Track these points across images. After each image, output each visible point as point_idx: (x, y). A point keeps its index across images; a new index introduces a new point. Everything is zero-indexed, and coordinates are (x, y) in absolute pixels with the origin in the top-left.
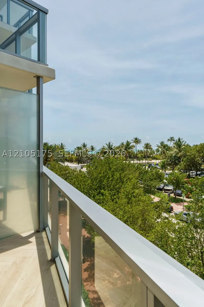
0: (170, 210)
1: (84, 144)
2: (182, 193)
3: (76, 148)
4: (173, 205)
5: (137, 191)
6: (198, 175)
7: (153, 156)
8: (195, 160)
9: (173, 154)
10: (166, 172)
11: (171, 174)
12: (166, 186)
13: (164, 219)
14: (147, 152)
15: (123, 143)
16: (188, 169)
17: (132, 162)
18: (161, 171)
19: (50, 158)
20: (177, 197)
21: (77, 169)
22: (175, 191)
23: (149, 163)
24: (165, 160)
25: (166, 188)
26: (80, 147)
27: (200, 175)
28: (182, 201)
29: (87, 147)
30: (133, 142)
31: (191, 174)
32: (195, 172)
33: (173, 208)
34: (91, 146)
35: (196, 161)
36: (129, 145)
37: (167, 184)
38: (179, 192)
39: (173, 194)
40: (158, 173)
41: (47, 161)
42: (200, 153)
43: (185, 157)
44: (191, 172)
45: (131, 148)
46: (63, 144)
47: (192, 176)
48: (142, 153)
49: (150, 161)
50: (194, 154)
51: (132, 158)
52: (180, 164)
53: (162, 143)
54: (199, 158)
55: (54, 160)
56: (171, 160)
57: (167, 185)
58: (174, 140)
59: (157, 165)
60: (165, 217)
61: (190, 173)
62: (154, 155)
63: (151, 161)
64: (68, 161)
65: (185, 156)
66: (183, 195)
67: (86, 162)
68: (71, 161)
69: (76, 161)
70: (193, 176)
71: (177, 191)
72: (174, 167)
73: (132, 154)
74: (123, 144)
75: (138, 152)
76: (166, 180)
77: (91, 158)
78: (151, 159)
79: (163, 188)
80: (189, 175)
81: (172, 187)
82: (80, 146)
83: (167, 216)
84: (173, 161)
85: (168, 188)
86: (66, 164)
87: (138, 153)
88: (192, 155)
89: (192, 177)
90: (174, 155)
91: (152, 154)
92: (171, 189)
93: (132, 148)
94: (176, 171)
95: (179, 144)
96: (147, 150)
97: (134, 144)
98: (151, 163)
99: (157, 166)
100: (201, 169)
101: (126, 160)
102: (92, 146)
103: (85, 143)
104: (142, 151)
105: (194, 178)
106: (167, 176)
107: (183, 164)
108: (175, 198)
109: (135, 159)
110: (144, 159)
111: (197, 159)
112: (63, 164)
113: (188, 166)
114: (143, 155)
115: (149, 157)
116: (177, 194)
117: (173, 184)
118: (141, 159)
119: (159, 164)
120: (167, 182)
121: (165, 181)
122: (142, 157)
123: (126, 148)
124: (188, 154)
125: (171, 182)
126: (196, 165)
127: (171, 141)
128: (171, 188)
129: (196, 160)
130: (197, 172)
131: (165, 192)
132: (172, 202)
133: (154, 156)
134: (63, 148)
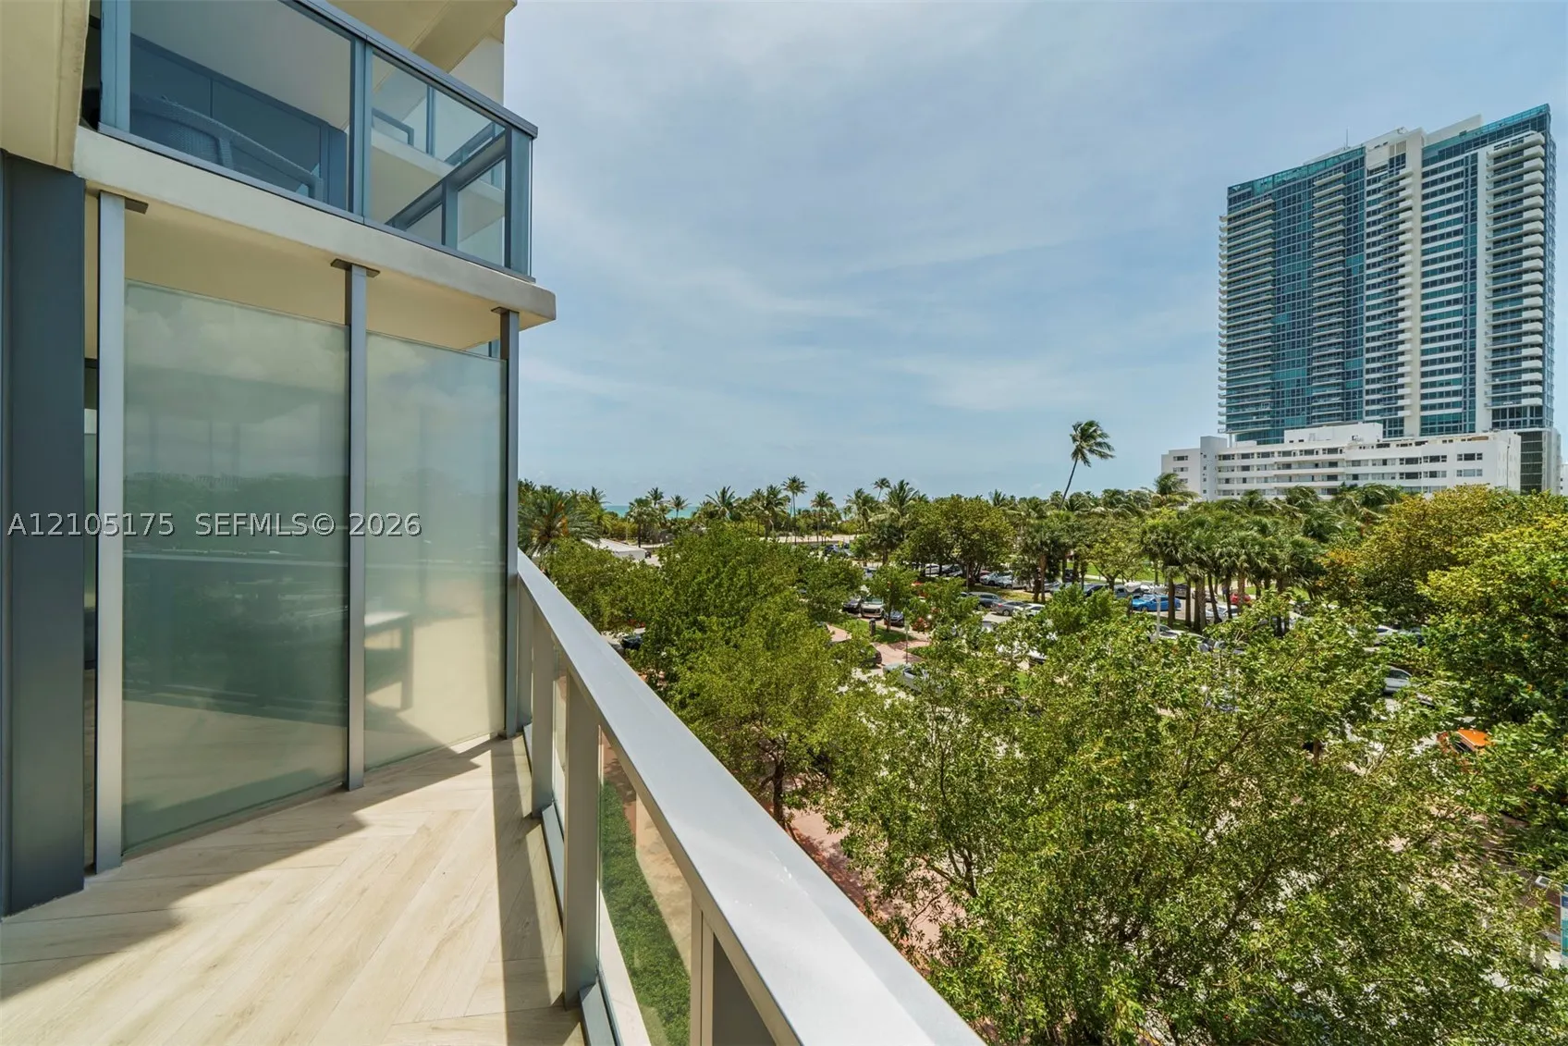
0: (876, 660)
1: (656, 492)
2: (903, 619)
3: (633, 501)
4: (883, 649)
5: (790, 616)
6: (944, 573)
8: (936, 537)
9: (886, 520)
10: (866, 566)
11: (879, 571)
12: (867, 601)
13: (858, 686)
14: (821, 514)
15: (760, 490)
16: (920, 557)
17: (782, 540)
18: (854, 563)
19: (557, 530)
20: (892, 628)
21: (634, 558)
22: (887, 614)
23: (825, 542)
24: (865, 535)
25: (865, 606)
26: (646, 500)
27: (948, 573)
28: (904, 638)
29: (663, 500)
30: (785, 487)
31: (927, 571)
32: (937, 567)
33: (880, 658)
34: (674, 497)
35: (941, 538)
36: (775, 496)
37: (868, 596)
38: (898, 616)
39: (882, 621)
40: (848, 568)
41: (549, 537)
42: (949, 519)
43: (914, 528)
44: (928, 565)
45: (780, 504)
46: (597, 492)
47: (928, 576)
48: (810, 518)
49: (828, 539)
50: (936, 521)
51: (783, 530)
52: (902, 546)
53: (859, 493)
54: (946, 531)
55: (571, 535)
56: (881, 536)
57: (869, 600)
58: (888, 486)
59: (846, 547)
60: (859, 680)
61: (924, 569)
62: (838, 523)
63: (831, 537)
64: (612, 538)
65: (914, 525)
66: (906, 623)
67: (661, 541)
68: (619, 536)
69: (632, 537)
70: (931, 576)
71: (892, 613)
72: (887, 553)
73: (784, 518)
74: (758, 492)
75: (800, 514)
76: (867, 586)
77: (674, 529)
78: (830, 532)
79: (859, 606)
80: (923, 573)
81: (880, 602)
82: (644, 498)
83: (864, 677)
84: (885, 540)
85: (871, 607)
86: (605, 544)
87: (798, 517)
88: (930, 524)
89: (930, 579)
90: (886, 523)
91: (834, 520)
92: (879, 610)
93: (782, 505)
94: (892, 564)
95: (899, 496)
96: (821, 510)
97: (789, 494)
98: (831, 542)
99: (846, 551)
100: (950, 557)
101: (767, 535)
102: (678, 498)
103: (657, 489)
104: (809, 512)
105: (933, 580)
106: (869, 576)
107: (910, 545)
108: (888, 630)
109: (790, 534)
110: (814, 533)
111: (943, 533)
112: (595, 546)
113: (920, 551)
114: (812, 522)
115: (824, 527)
116: (892, 620)
117: (883, 595)
118: (805, 532)
119: (852, 546)
120: (868, 592)
121: (863, 588)
122: (808, 526)
123: (769, 503)
124: (921, 520)
125: (878, 592)
126: (940, 549)
127: (881, 487)
128: (879, 607)
129: (939, 535)
130: (941, 565)
131: (863, 617)
132: (882, 642)
133: (838, 526)
134: (597, 502)
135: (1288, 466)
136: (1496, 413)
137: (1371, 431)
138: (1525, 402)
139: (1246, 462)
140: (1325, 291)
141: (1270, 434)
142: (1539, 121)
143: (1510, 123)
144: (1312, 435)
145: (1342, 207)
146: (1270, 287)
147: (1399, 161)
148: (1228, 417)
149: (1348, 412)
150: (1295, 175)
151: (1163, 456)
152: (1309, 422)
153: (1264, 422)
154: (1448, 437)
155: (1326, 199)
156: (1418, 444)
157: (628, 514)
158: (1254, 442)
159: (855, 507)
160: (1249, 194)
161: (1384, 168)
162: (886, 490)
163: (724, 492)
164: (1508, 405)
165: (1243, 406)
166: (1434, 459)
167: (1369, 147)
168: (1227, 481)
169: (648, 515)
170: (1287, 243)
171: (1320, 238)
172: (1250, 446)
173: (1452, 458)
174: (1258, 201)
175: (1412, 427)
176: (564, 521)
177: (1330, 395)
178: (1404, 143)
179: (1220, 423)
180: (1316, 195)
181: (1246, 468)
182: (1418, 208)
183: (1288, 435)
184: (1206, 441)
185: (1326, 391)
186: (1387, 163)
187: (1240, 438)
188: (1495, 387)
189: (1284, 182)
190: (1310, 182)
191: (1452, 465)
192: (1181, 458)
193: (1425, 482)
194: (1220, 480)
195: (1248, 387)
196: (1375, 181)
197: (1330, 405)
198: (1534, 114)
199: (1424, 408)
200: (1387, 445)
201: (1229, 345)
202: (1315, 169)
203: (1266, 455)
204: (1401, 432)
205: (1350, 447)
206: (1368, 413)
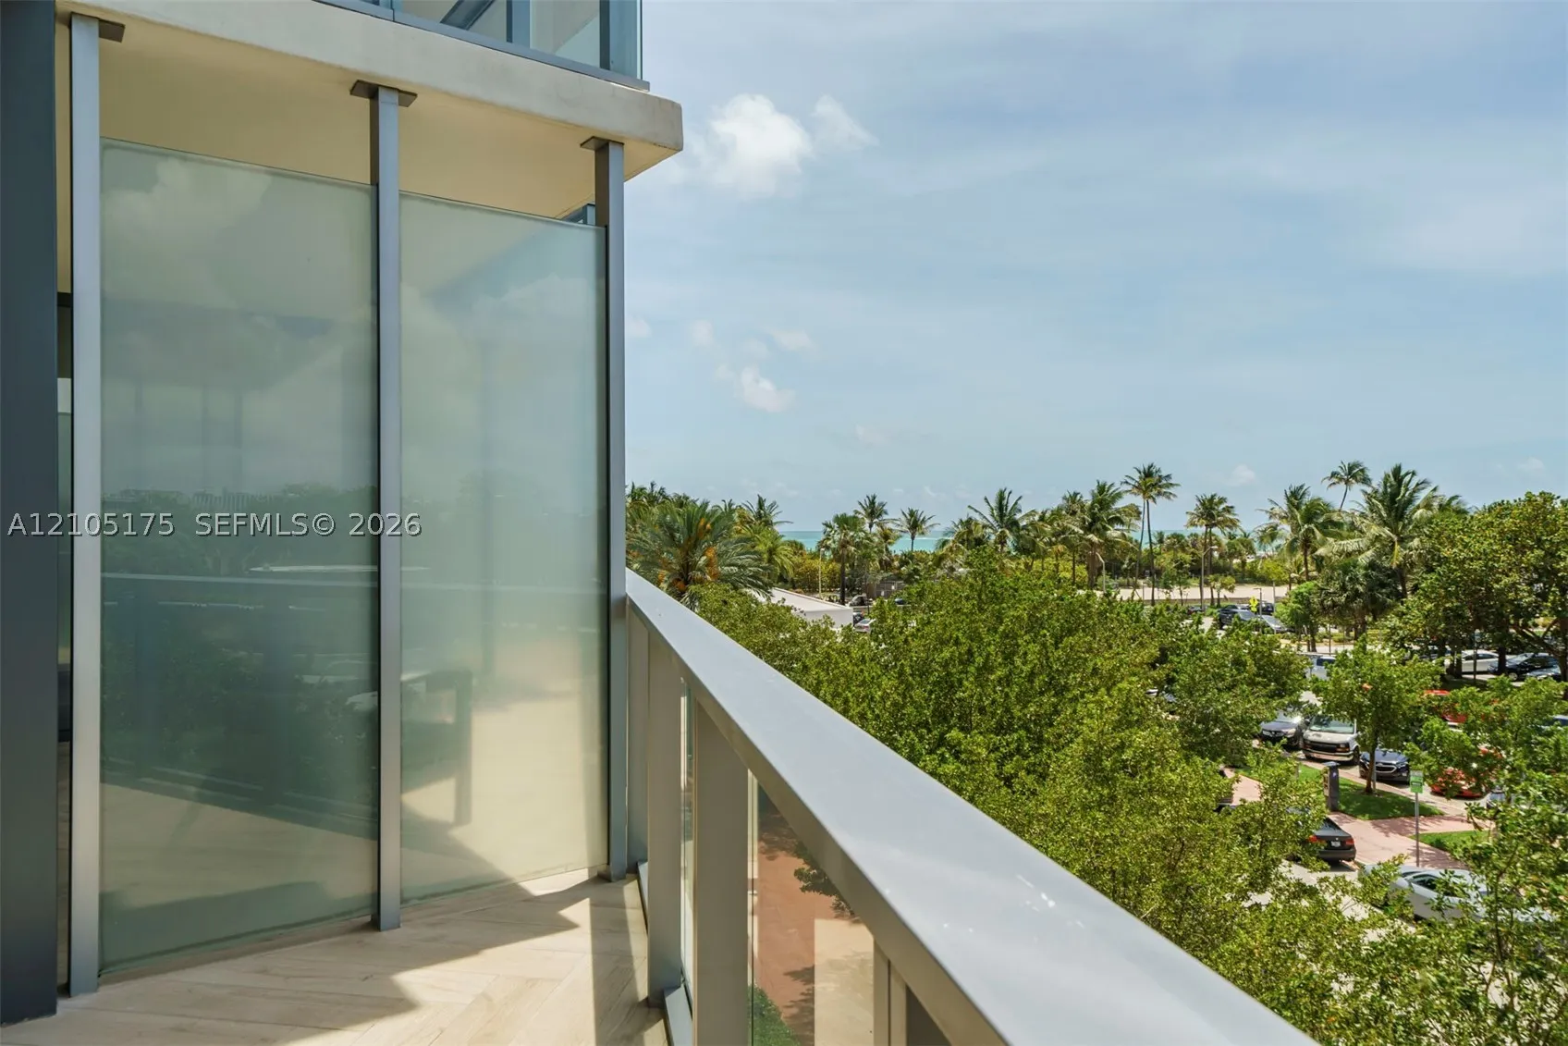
0: (1337, 854)
1: (872, 503)
2: (1407, 768)
3: (830, 521)
4: (1359, 830)
5: (1140, 738)
6: (1511, 670)
7: (1244, 563)
8: (1489, 589)
9: (1360, 552)
10: (1314, 650)
11: (1342, 661)
12: (1318, 723)
13: (1296, 896)
14: (1210, 540)
15: (1076, 494)
17: (1125, 594)
18: (1284, 643)
19: (700, 570)
20: (1379, 786)
21: (832, 624)
22: (1367, 755)
23: (1219, 600)
24: (1310, 584)
25: (1312, 735)
26: (854, 517)
27: (1520, 671)
28: (1409, 809)
29: (885, 517)
30: (1129, 488)
31: (1467, 666)
32: (1492, 657)
33: (1353, 847)
34: (907, 512)
35: (1501, 592)
36: (1109, 507)
37: (1320, 713)
38: (1394, 759)
39: (1355, 771)
40: (1271, 654)
41: (687, 582)
42: (1521, 550)
43: (1431, 570)
44: (1470, 653)
45: (1118, 520)
46: (767, 504)
47: (1472, 677)
48: (1184, 551)
49: (1224, 593)
50: (1486, 554)
51: (1125, 574)
52: (1402, 608)
54: (1515, 577)
55: (723, 579)
56: (1349, 587)
57: (1322, 722)
58: (1366, 481)
59: (1268, 610)
60: (1299, 884)
61: (1459, 661)
62: (1248, 561)
63: (1231, 590)
64: (794, 588)
65: (1429, 562)
66: (1415, 776)
67: (883, 594)
68: (807, 584)
69: (830, 587)
70: (1478, 677)
71: (1379, 753)
72: (1364, 623)
73: (1126, 550)
74: (1073, 498)
75: (1161, 541)
76: (1317, 691)
77: (910, 571)
78: (1229, 579)
79: (1299, 734)
80: (1455, 670)
81: (1350, 729)
82: (851, 514)
83: (1311, 878)
84: (1357, 594)
85: (1326, 737)
86: (779, 595)
87: (1157, 548)
88: (1472, 560)
89: (1474, 683)
90: (1363, 560)
91: (1239, 554)
92: (1347, 745)
93: (1122, 523)
94: (1375, 647)
95: (1393, 500)
96: (1209, 535)
97: (1139, 500)
98: (1232, 599)
99: (1266, 618)
100: (1528, 637)
101: (1092, 585)
102: (912, 513)
103: (874, 498)
104: (1183, 537)
105: (1483, 686)
106: (1320, 673)
107: (1420, 608)
108: (1369, 790)
109: (1141, 582)
110: (1194, 582)
111: (1506, 580)
112: (762, 599)
113: (1447, 619)
114: (1188, 558)
116: (1378, 768)
117: (1356, 713)
118: (1173, 578)
119: (1279, 608)
120: (1319, 704)
121: (1307, 697)
122: (1180, 566)
123: (1095, 519)
124: (1446, 552)
125: (1342, 705)
126: (1500, 615)
127: (1347, 482)
128: (1347, 738)
129: (1496, 586)
130: (1502, 653)
131: (1310, 759)
132: (1354, 815)
133: (1248, 567)
134: (768, 523)
157: (822, 544)
159: (1285, 528)
162: (1357, 489)
163: (1001, 497)
169: (858, 546)
176: (710, 554)
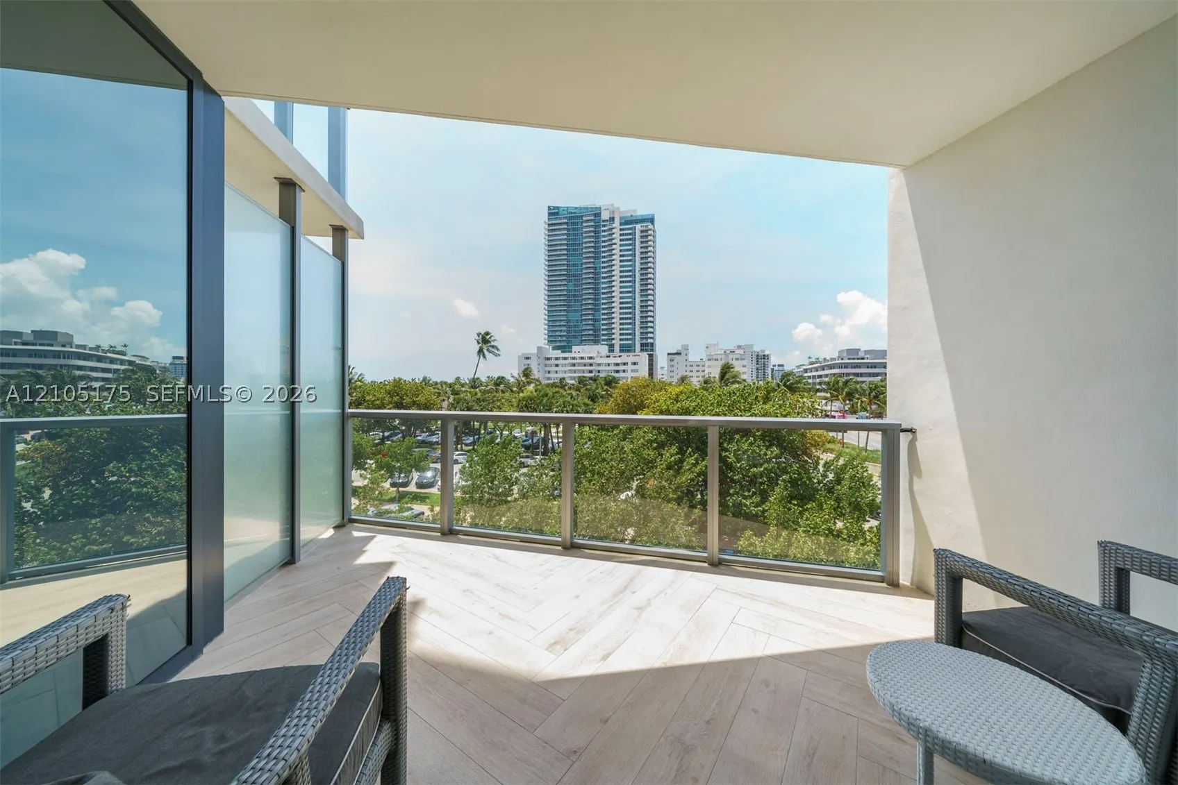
135: (574, 365)
136: (642, 345)
137: (603, 349)
138: (650, 341)
139: (557, 362)
140: (587, 275)
141: (566, 348)
142: (652, 220)
143: (645, 217)
144: (583, 349)
145: (593, 234)
146: (566, 268)
147: (612, 219)
148: (548, 336)
149: (596, 341)
150: (576, 211)
151: (519, 357)
152: (581, 343)
153: (563, 341)
154: (628, 354)
155: (587, 228)
156: (620, 356)
158: (560, 351)
160: (557, 214)
161: (607, 220)
164: (644, 341)
165: (555, 331)
166: (625, 364)
167: (603, 209)
168: (549, 372)
170: (573, 246)
171: (586, 248)
172: (558, 353)
173: (629, 364)
174: (560, 219)
175: (617, 348)
177: (589, 330)
178: (613, 212)
179: (545, 339)
180: (584, 224)
181: (557, 365)
182: (618, 245)
183: (574, 348)
184: (539, 348)
185: (586, 326)
186: (608, 219)
187: (554, 348)
188: (641, 333)
189: (571, 213)
190: (582, 217)
191: (629, 367)
192: (528, 358)
193: (622, 374)
194: (545, 371)
195: (557, 321)
196: (604, 226)
197: (589, 335)
198: (651, 217)
199: (621, 340)
200: (609, 357)
201: (549, 296)
202: (583, 211)
203: (565, 359)
204: (613, 350)
205: (597, 357)
206: (603, 340)
